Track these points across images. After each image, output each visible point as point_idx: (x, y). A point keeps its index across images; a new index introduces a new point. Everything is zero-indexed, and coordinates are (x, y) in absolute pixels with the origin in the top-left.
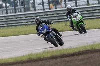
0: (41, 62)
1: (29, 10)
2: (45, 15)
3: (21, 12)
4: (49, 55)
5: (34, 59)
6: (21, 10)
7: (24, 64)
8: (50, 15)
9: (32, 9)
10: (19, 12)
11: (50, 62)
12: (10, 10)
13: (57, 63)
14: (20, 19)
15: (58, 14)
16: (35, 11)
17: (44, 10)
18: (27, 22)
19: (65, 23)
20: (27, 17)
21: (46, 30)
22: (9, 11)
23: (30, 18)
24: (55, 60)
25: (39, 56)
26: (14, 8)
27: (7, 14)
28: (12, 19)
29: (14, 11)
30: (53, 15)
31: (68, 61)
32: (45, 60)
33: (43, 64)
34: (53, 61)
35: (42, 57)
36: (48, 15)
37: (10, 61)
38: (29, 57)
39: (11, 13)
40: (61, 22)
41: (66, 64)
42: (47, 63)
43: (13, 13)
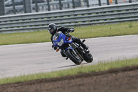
0: (95, 77)
1: (79, 5)
2: (101, 13)
3: (68, 7)
4: (107, 68)
5: (86, 74)
6: (68, 5)
7: (72, 81)
8: (109, 12)
9: (83, 4)
10: (66, 8)
11: (107, 77)
12: (53, 4)
13: (117, 80)
14: (67, 17)
15: (119, 11)
16: (88, 6)
17: (100, 4)
18: (76, 22)
19: (129, 23)
20: (76, 15)
21: (62, 41)
22: (51, 7)
23: (81, 16)
24: (114, 75)
25: (93, 69)
26: (58, 2)
27: (49, 10)
28: (56, 17)
29: (58, 6)
30: (112, 12)
31: (133, 77)
32: (101, 74)
33: (98, 80)
34: (111, 77)
35: (97, 71)
36: (105, 12)
37: (52, 77)
38: (79, 71)
39: (54, 9)
40: (123, 21)
41: (130, 80)
42: (103, 79)
43: (57, 9)
